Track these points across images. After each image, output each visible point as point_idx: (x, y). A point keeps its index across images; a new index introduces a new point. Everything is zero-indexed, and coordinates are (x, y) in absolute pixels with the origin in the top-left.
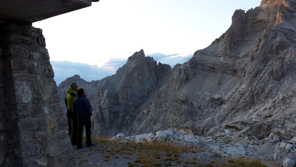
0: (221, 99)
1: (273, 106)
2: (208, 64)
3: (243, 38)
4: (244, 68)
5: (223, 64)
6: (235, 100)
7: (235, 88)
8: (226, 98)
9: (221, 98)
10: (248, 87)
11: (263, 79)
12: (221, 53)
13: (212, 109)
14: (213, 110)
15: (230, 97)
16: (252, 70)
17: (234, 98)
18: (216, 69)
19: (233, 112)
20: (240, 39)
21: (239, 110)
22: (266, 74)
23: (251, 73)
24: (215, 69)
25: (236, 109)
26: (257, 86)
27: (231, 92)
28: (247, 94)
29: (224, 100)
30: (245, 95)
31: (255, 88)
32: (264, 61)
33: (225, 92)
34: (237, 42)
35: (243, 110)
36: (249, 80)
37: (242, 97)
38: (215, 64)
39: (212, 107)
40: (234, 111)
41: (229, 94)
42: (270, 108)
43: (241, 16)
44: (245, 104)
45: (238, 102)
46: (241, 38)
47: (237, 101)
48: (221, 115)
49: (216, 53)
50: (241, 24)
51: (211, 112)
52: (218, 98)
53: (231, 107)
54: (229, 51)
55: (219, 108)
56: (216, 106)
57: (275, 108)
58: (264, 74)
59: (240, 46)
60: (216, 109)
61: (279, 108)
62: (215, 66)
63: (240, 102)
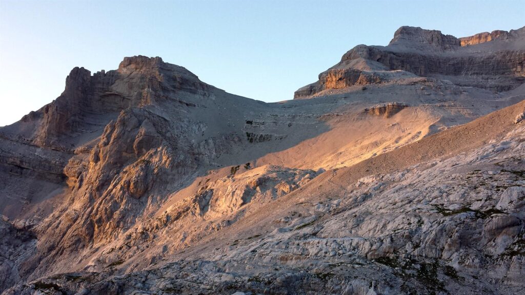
0: (29, 230)
1: (126, 244)
2: (11, 157)
3: (83, 119)
4: (81, 173)
5: (40, 161)
6: (57, 231)
7: (60, 209)
8: (39, 227)
9: (30, 227)
10: (85, 207)
11: (112, 193)
12: (39, 140)
13: (9, 248)
14: (10, 250)
15: (49, 226)
16: (95, 177)
17: (57, 227)
18: (25, 170)
19: (50, 255)
20: (77, 119)
21: (63, 250)
22: (119, 187)
23: (93, 183)
24: (24, 168)
25: (57, 249)
26: (101, 206)
27: (52, 215)
28: (81, 221)
29: (35, 232)
30: (78, 221)
31: (97, 211)
32: (116, 163)
33: (39, 215)
34: (71, 124)
35: (72, 251)
36: (88, 195)
37: (71, 225)
38: (24, 159)
39: (9, 244)
40: (53, 252)
41: (47, 220)
42: (120, 248)
43: (84, 80)
44: (76, 239)
45: (64, 235)
46: (79, 118)
47: (61, 234)
48: (26, 260)
49: (29, 139)
50: (82, 95)
51: (7, 255)
52: (24, 227)
53: (48, 245)
54: (54, 139)
55: (23, 246)
56: (19, 242)
57: (130, 247)
58: (115, 186)
59: (77, 132)
60: (18, 250)
61: (136, 247)
62: (24, 163)
63: (67, 235)
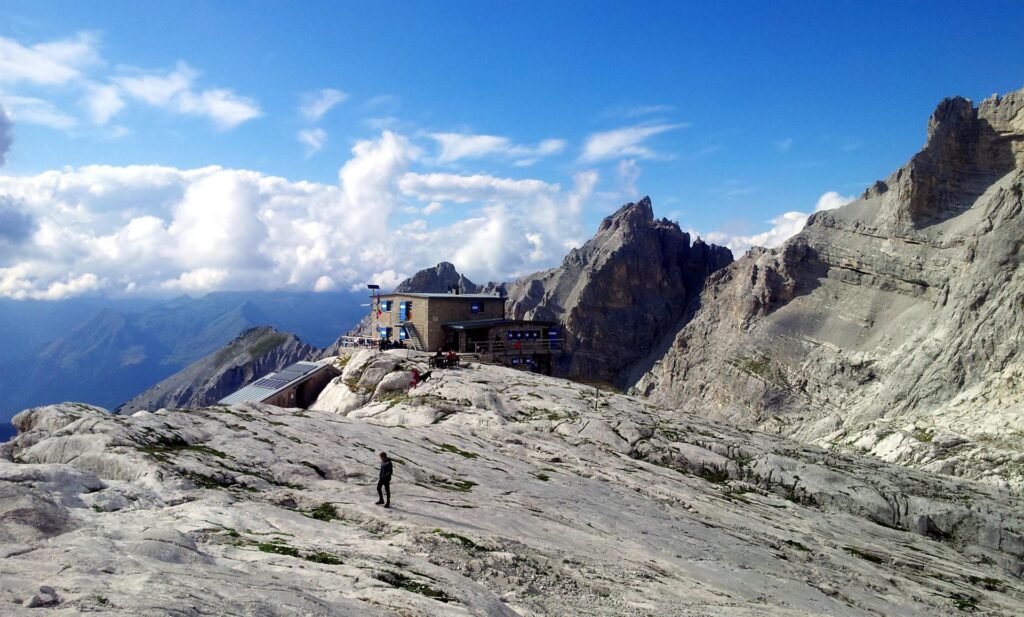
0: (869, 367)
2: (844, 257)
3: (959, 186)
4: (948, 280)
5: (887, 262)
6: (909, 370)
7: (914, 338)
8: (883, 363)
9: (869, 363)
10: (952, 335)
11: (995, 316)
12: (885, 228)
13: (841, 392)
14: (842, 396)
15: (897, 363)
16: (969, 286)
17: (908, 365)
18: (865, 276)
19: (899, 407)
20: (948, 186)
21: (917, 401)
22: (1007, 303)
23: (966, 296)
24: (864, 273)
25: (909, 398)
26: (977, 335)
27: (902, 346)
28: (944, 358)
29: (877, 371)
30: (939, 358)
31: (971, 342)
32: (1005, 263)
33: (885, 347)
34: (938, 197)
35: (931, 403)
36: (957, 317)
37: (930, 364)
38: (863, 259)
39: (839, 385)
40: (903, 403)
41: (894, 353)
43: (961, 118)
44: (937, 385)
45: (919, 379)
46: (953, 186)
47: (916, 376)
48: (864, 411)
49: (872, 228)
50: (958, 144)
51: (837, 402)
52: (862, 363)
53: (896, 392)
54: (909, 224)
55: (860, 390)
56: (855, 384)
58: (1001, 303)
59: (947, 209)
60: (853, 395)
62: (864, 266)
63: (923, 378)
